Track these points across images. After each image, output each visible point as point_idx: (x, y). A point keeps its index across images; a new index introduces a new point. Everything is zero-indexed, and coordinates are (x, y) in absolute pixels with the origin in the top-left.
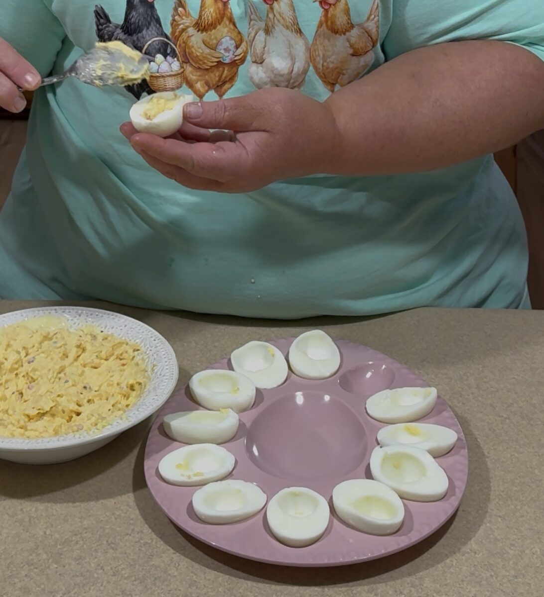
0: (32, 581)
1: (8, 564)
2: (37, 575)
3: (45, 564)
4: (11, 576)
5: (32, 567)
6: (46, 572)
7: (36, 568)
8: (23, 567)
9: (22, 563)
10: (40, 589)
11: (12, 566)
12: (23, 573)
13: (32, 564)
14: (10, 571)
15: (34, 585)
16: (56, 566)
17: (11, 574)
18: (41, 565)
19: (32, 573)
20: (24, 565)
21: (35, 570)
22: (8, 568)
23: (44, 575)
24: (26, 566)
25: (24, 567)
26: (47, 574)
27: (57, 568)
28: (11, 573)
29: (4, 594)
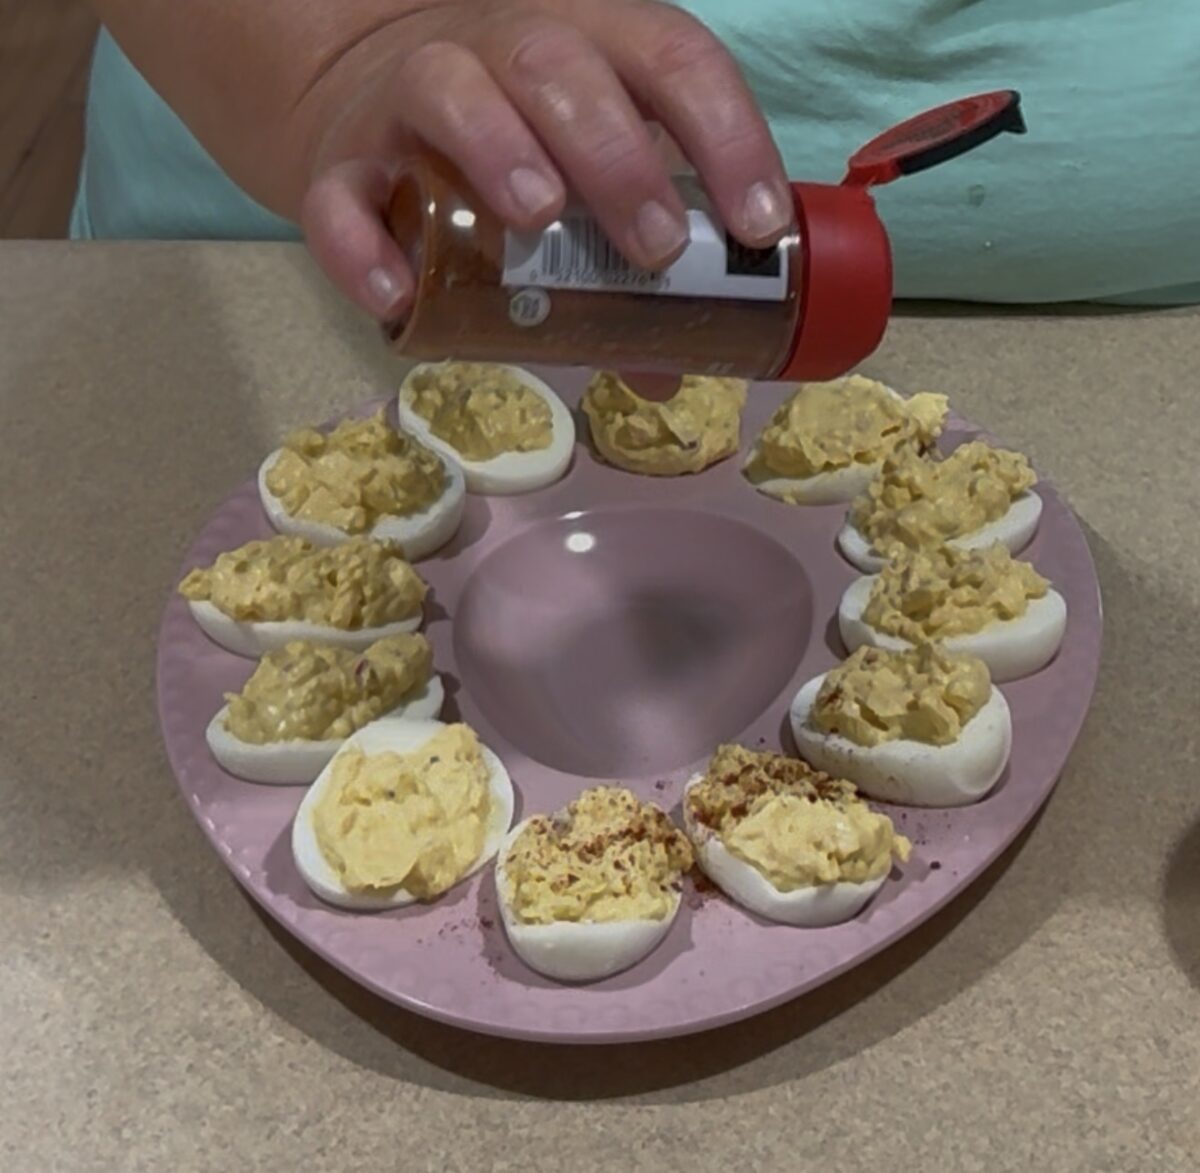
0: (208, 1085)
1: (137, 1036)
2: (223, 1067)
3: (247, 1033)
4: (146, 1069)
5: (208, 1044)
6: (252, 1057)
7: (221, 1047)
8: (179, 1044)
9: (178, 1031)
10: (230, 1108)
11: (147, 1040)
12: (183, 1061)
13: (209, 1034)
14: (141, 1055)
15: (215, 1098)
16: (280, 1040)
17: (143, 1065)
18: (236, 1038)
19: (209, 1063)
20: (185, 1038)
21: (218, 1052)
22: (135, 1046)
23: (243, 1067)
24: (191, 1040)
25: (185, 1044)
26: (254, 1066)
27: (281, 1045)
28: (145, 1059)
29: (125, 1124)
